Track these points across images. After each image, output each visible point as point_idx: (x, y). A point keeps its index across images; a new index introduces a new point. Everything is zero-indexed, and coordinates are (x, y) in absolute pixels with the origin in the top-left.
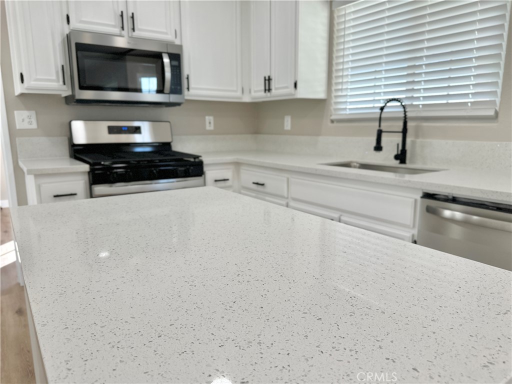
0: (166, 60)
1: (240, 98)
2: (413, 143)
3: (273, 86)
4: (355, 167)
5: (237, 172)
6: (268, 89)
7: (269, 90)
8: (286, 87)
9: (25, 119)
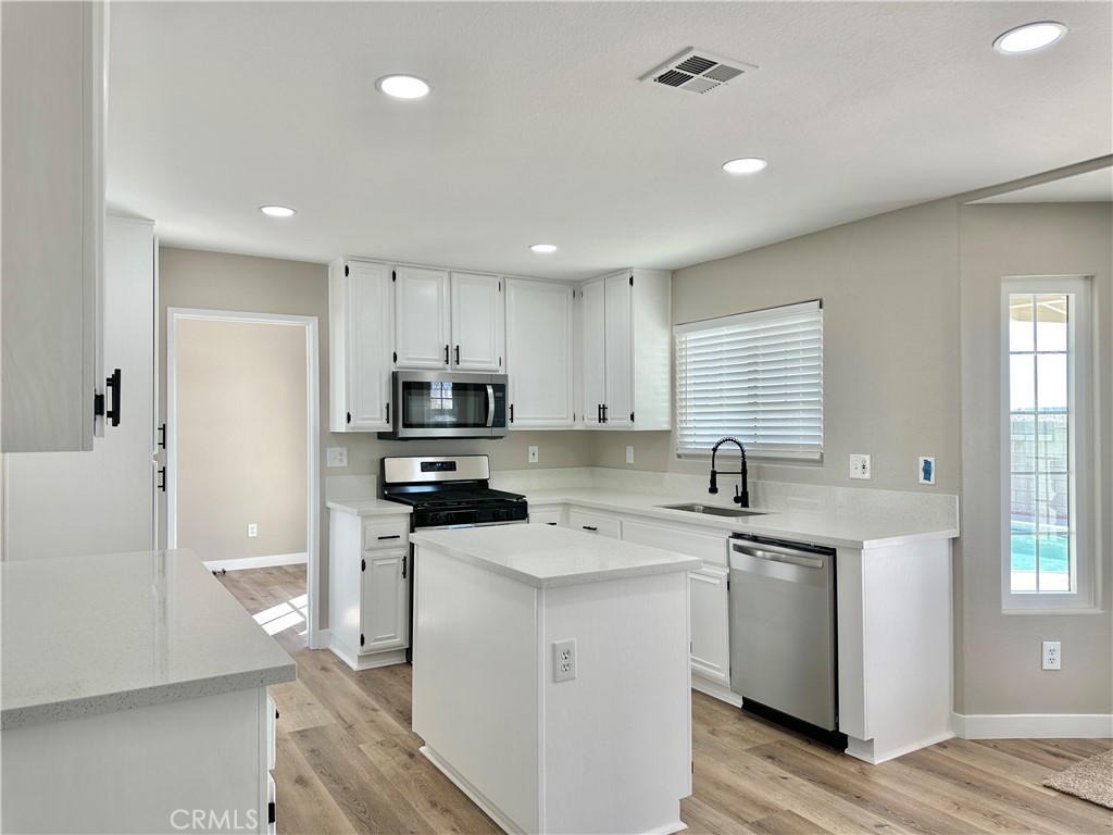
0: (490, 391)
1: (572, 426)
2: (755, 484)
3: (608, 416)
4: (698, 511)
5: (567, 515)
6: (602, 419)
7: (604, 420)
8: (623, 419)
9: (337, 457)
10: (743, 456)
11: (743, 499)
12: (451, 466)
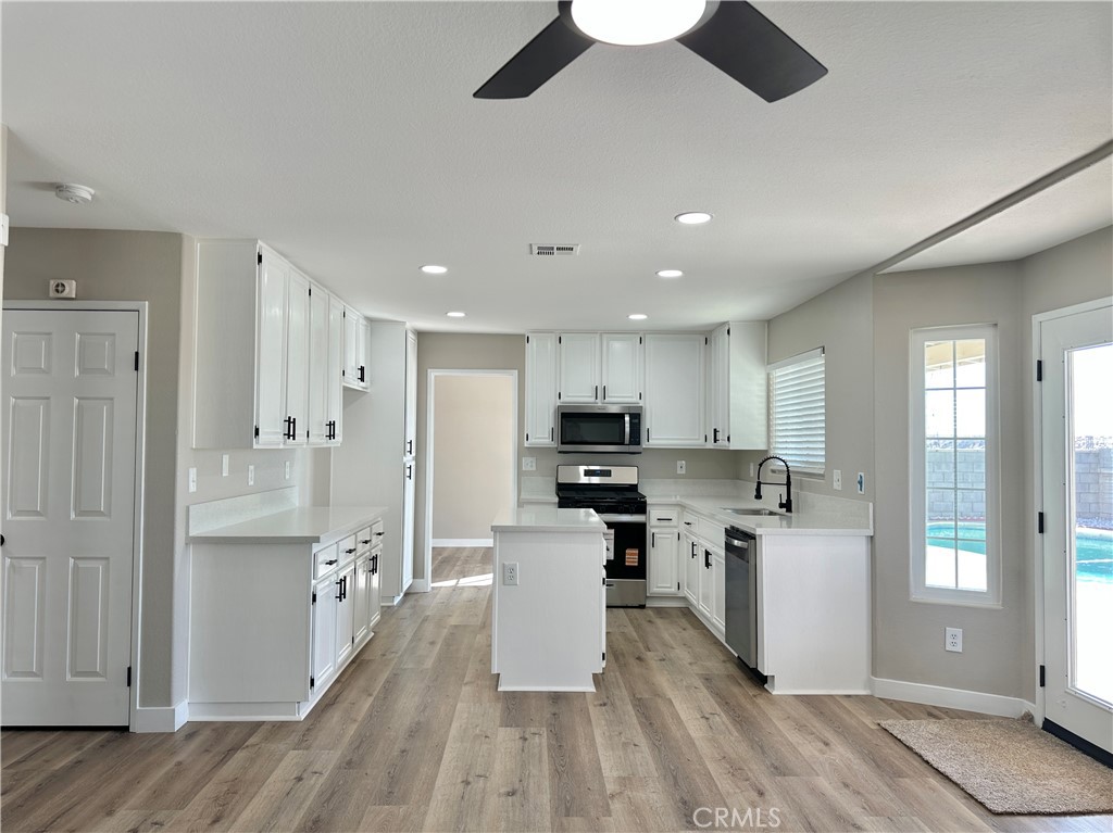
0: (627, 419)
2: (795, 494)
7: (716, 441)
8: (724, 440)
9: (529, 464)
10: (788, 471)
11: (787, 506)
12: (608, 474)
